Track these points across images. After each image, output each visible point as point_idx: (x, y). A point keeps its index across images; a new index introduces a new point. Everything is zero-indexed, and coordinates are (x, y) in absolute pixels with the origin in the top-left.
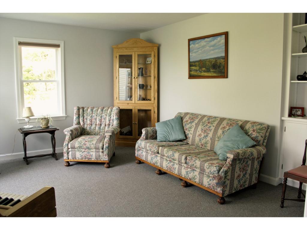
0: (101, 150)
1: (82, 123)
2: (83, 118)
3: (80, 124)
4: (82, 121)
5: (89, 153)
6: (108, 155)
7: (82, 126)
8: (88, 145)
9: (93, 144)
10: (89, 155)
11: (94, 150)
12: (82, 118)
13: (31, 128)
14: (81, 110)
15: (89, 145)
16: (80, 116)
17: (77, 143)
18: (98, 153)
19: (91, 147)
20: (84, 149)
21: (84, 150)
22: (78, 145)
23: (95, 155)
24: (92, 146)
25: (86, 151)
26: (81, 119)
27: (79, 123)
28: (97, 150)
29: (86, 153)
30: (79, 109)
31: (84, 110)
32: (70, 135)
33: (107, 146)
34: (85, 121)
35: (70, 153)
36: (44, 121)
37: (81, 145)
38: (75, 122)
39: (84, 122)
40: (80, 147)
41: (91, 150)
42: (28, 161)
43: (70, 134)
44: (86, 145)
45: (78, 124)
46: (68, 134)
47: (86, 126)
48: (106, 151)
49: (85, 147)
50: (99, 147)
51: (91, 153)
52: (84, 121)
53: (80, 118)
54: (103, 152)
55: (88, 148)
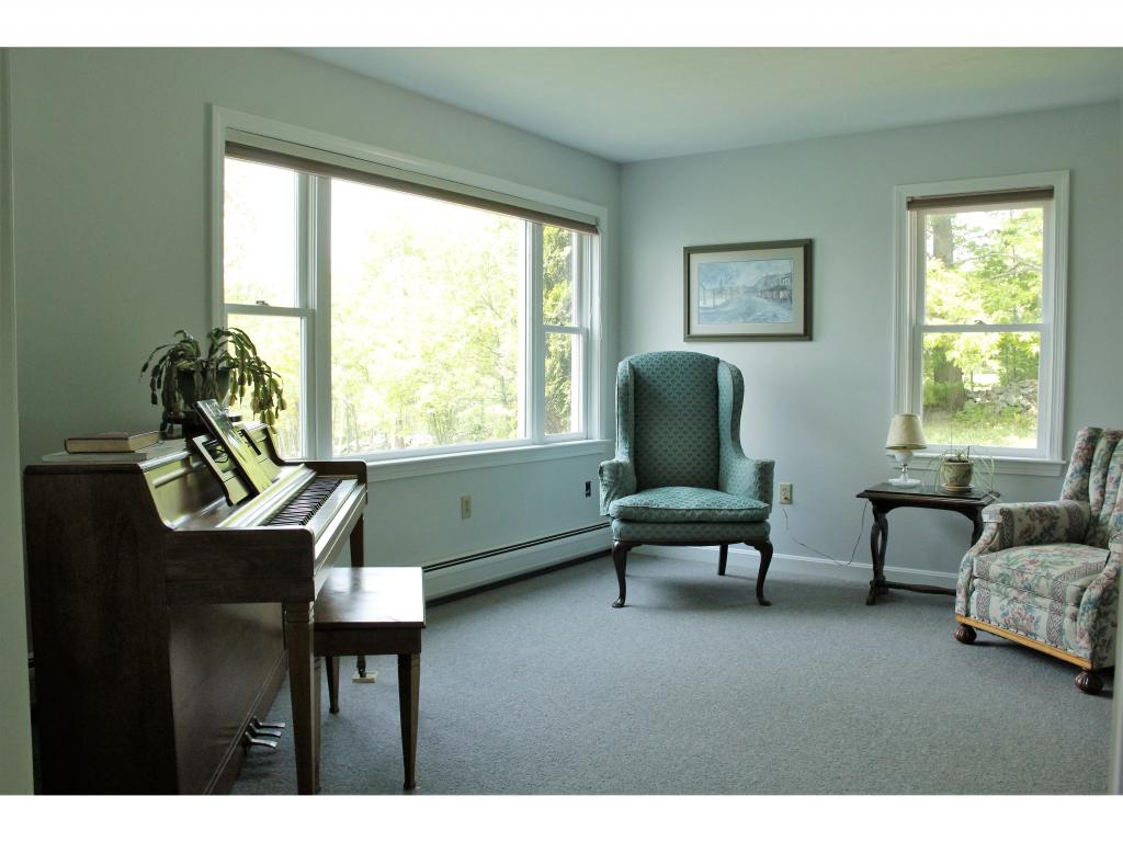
0: (1070, 609)
1: (1094, 495)
2: (1105, 476)
3: (1089, 501)
4: (1096, 486)
5: (1029, 608)
6: (1090, 634)
7: (1093, 509)
8: (1030, 577)
9: (1048, 576)
10: (1028, 616)
11: (1047, 602)
12: (1099, 476)
13: (914, 487)
14: (1102, 445)
15: (1034, 579)
16: (1093, 467)
17: (999, 561)
18: (1057, 618)
19: (1037, 585)
20: (1016, 588)
21: (1013, 593)
22: (1000, 571)
23: (1049, 623)
24: (1043, 582)
25: (1020, 597)
26: (1095, 477)
27: (1082, 493)
28: (1058, 606)
29: (1020, 606)
30: (1093, 438)
31: (1119, 444)
32: (994, 526)
33: (1093, 597)
34: (1109, 488)
35: (975, 594)
36: (950, 466)
37: (1009, 572)
38: (1067, 487)
39: (1103, 494)
40: (1004, 579)
41: (1038, 600)
42: (880, 592)
43: (998, 524)
44: (1023, 573)
45: (1078, 499)
46: (991, 525)
47: (1106, 509)
48: (1085, 618)
49: (1018, 580)
50: (1064, 592)
51: (1037, 613)
52: (1104, 486)
53: (1092, 474)
54: (1074, 618)
55: (1028, 589)
